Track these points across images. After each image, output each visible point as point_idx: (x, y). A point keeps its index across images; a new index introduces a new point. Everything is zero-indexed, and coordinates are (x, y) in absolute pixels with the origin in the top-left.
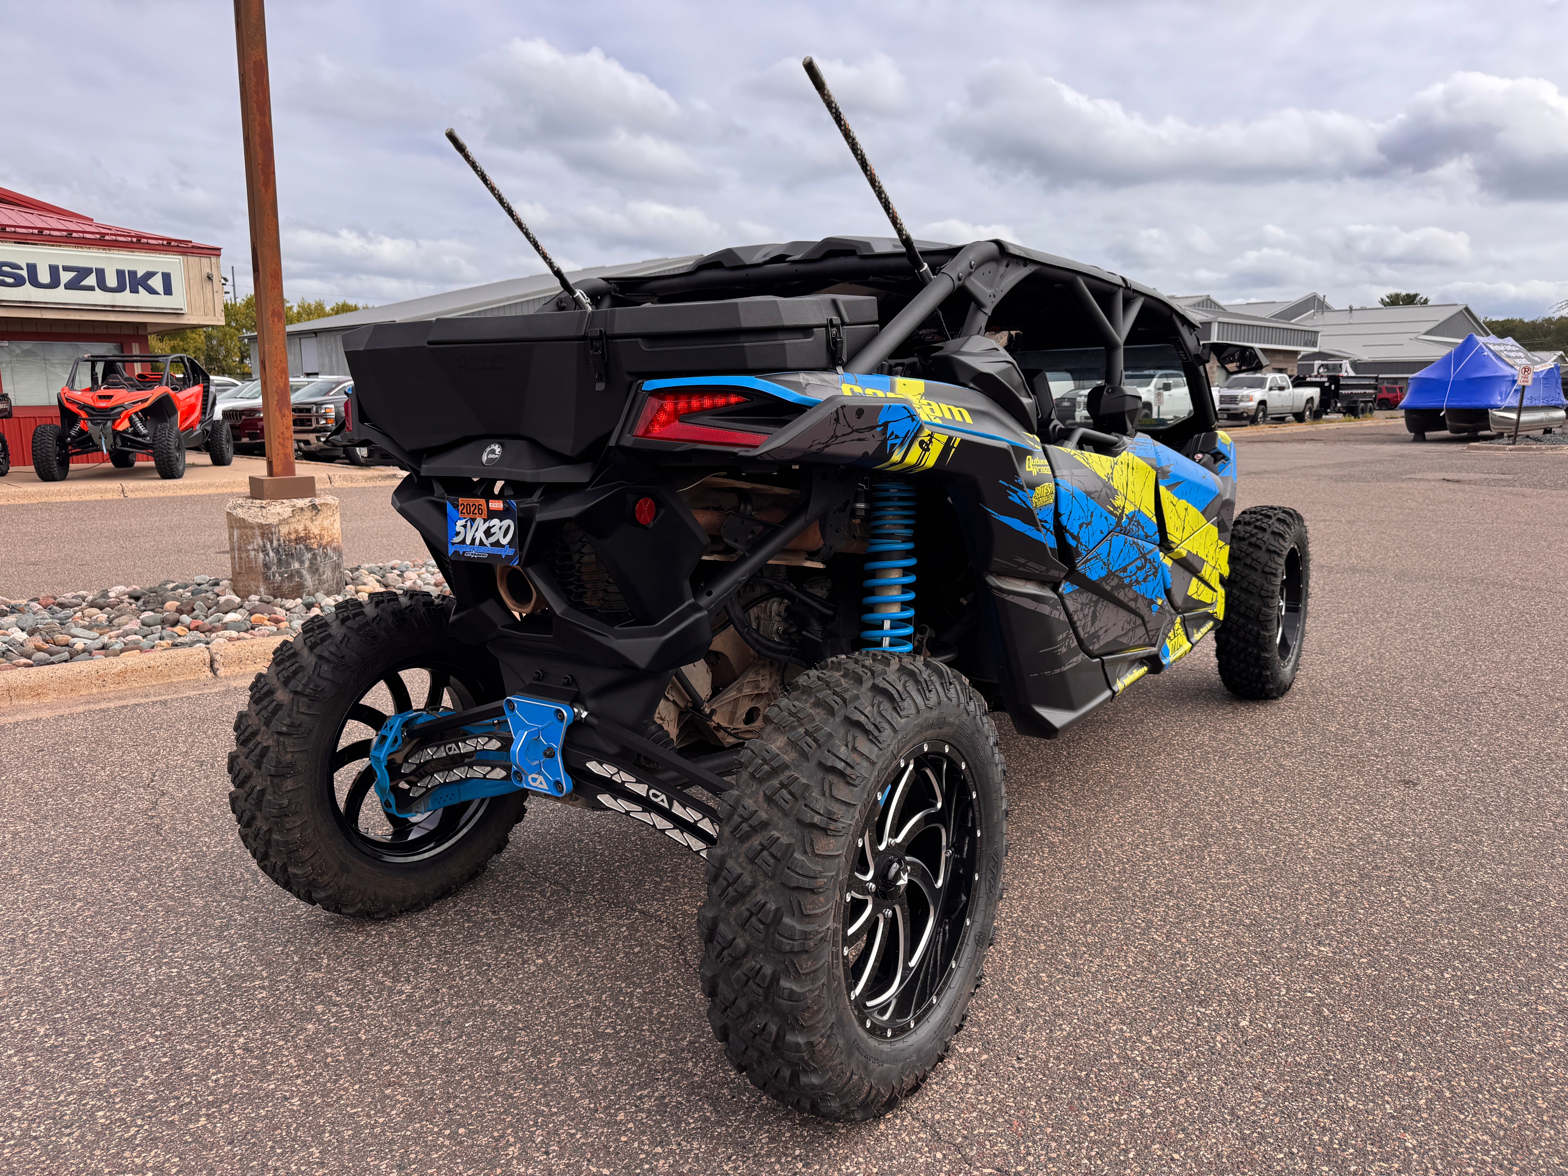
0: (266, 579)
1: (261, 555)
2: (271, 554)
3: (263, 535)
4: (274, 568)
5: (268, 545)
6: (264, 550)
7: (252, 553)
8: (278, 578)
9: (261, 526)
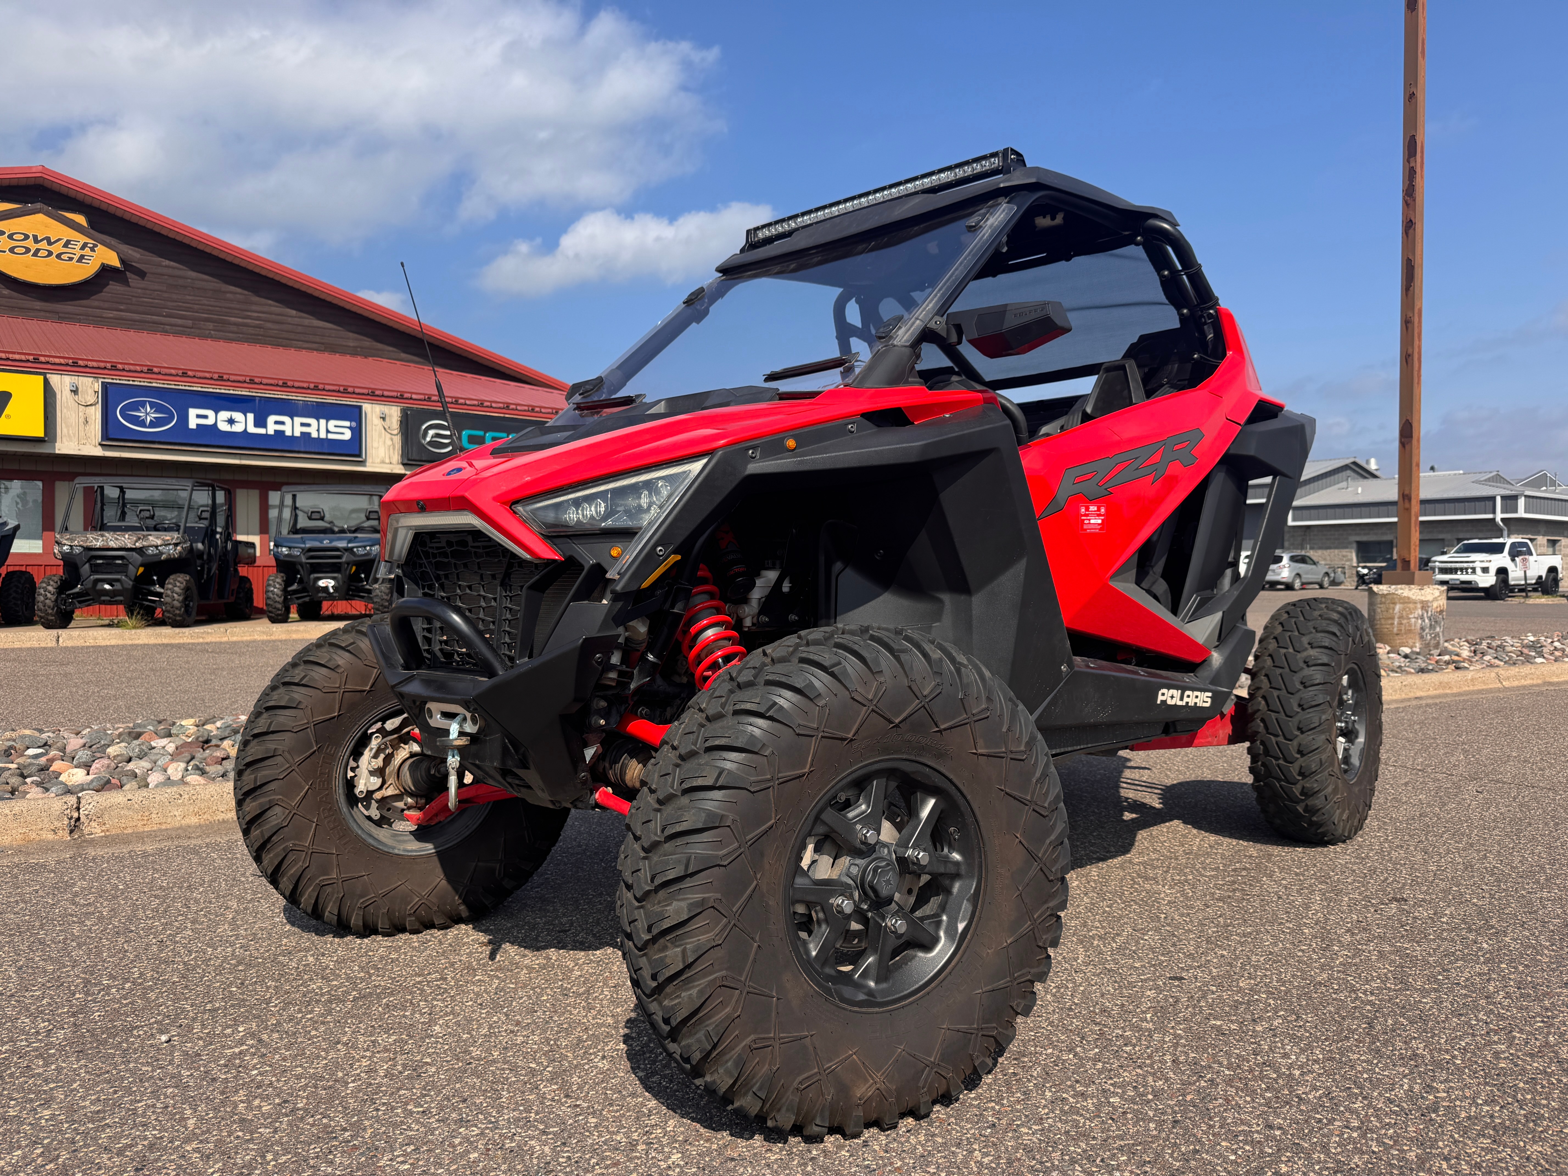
0: (1422, 637)
1: (1420, 621)
2: (1427, 621)
3: (1422, 608)
4: (1427, 630)
5: (1425, 615)
6: (1422, 618)
7: (1413, 620)
8: (1429, 637)
9: (1422, 602)
